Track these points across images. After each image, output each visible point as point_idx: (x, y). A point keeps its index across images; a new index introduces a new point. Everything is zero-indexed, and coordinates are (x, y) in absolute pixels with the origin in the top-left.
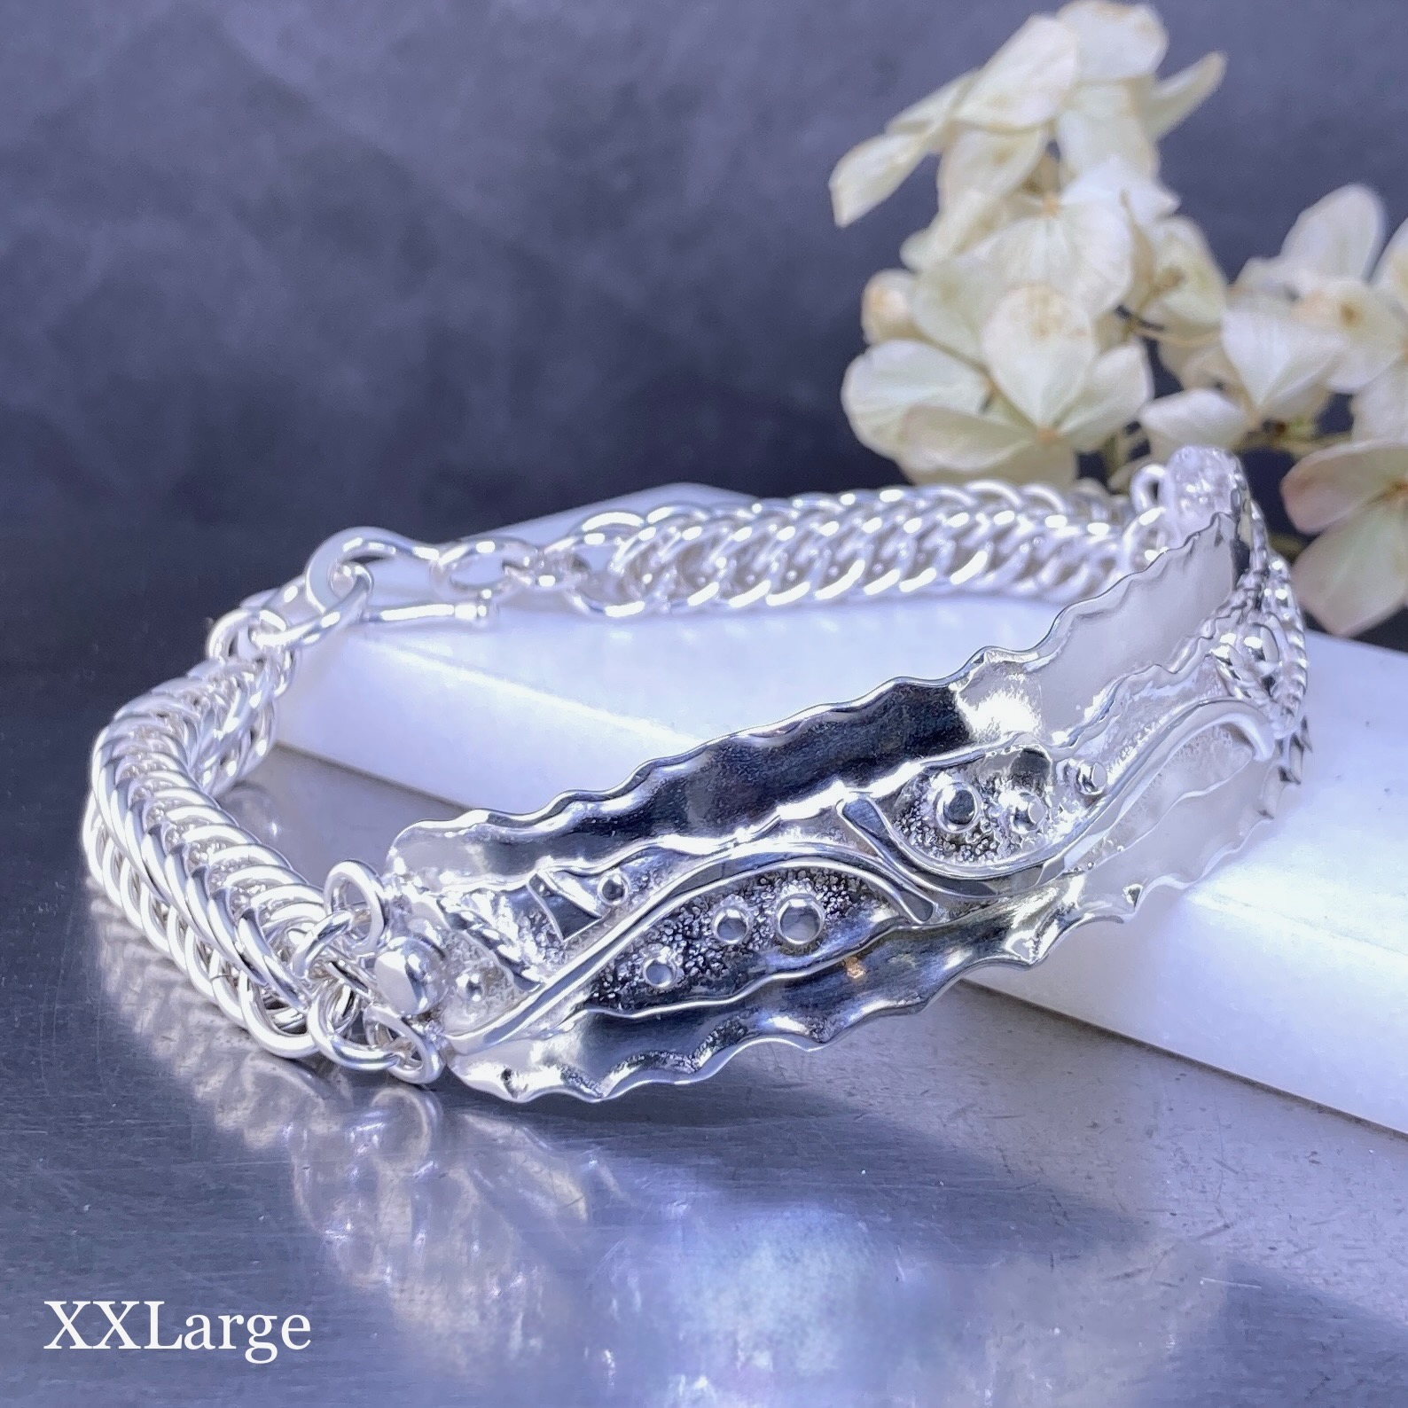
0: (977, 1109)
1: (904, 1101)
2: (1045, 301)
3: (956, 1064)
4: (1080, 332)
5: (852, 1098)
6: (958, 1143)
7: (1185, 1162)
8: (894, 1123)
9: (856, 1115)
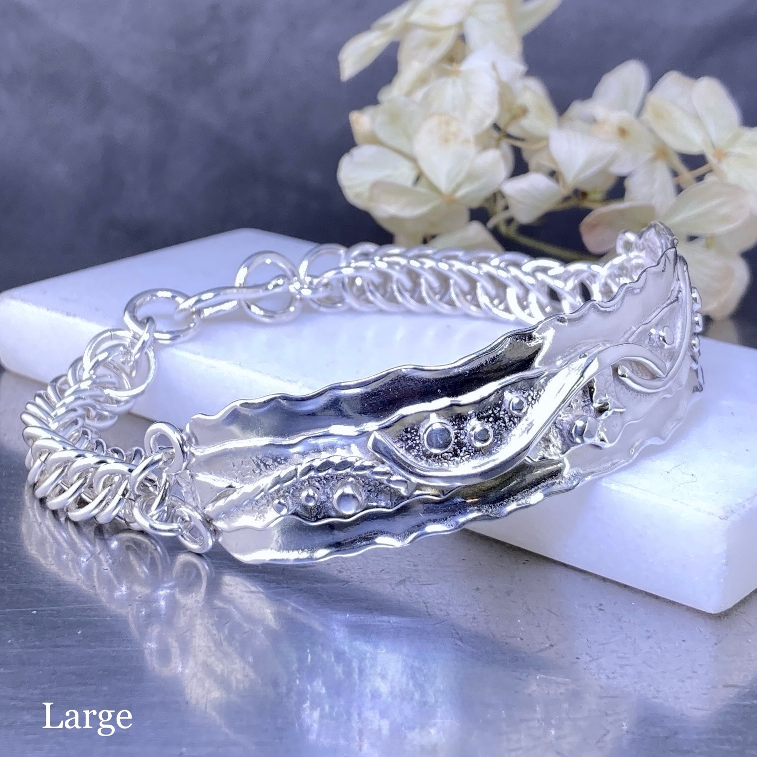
0: (412, 580)
1: (370, 576)
2: (448, 123)
3: (399, 554)
4: (467, 141)
5: (342, 573)
6: (401, 599)
7: (529, 609)
8: (365, 588)
9: (344, 583)
